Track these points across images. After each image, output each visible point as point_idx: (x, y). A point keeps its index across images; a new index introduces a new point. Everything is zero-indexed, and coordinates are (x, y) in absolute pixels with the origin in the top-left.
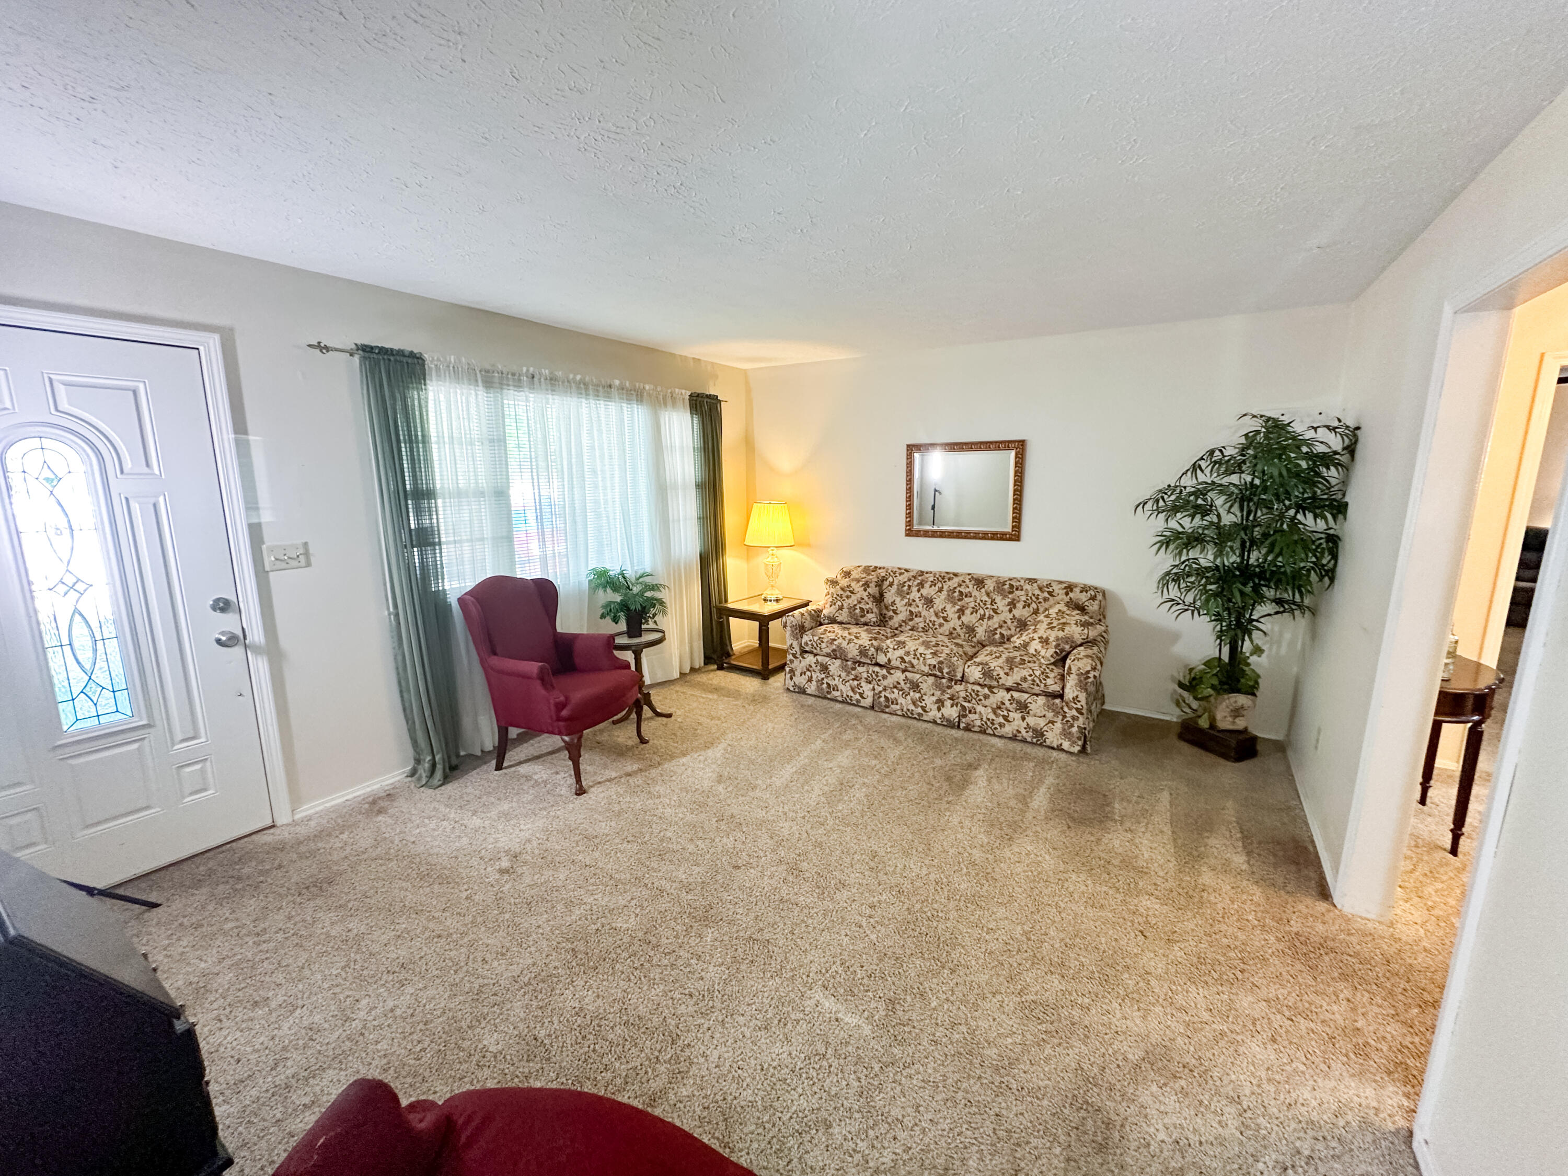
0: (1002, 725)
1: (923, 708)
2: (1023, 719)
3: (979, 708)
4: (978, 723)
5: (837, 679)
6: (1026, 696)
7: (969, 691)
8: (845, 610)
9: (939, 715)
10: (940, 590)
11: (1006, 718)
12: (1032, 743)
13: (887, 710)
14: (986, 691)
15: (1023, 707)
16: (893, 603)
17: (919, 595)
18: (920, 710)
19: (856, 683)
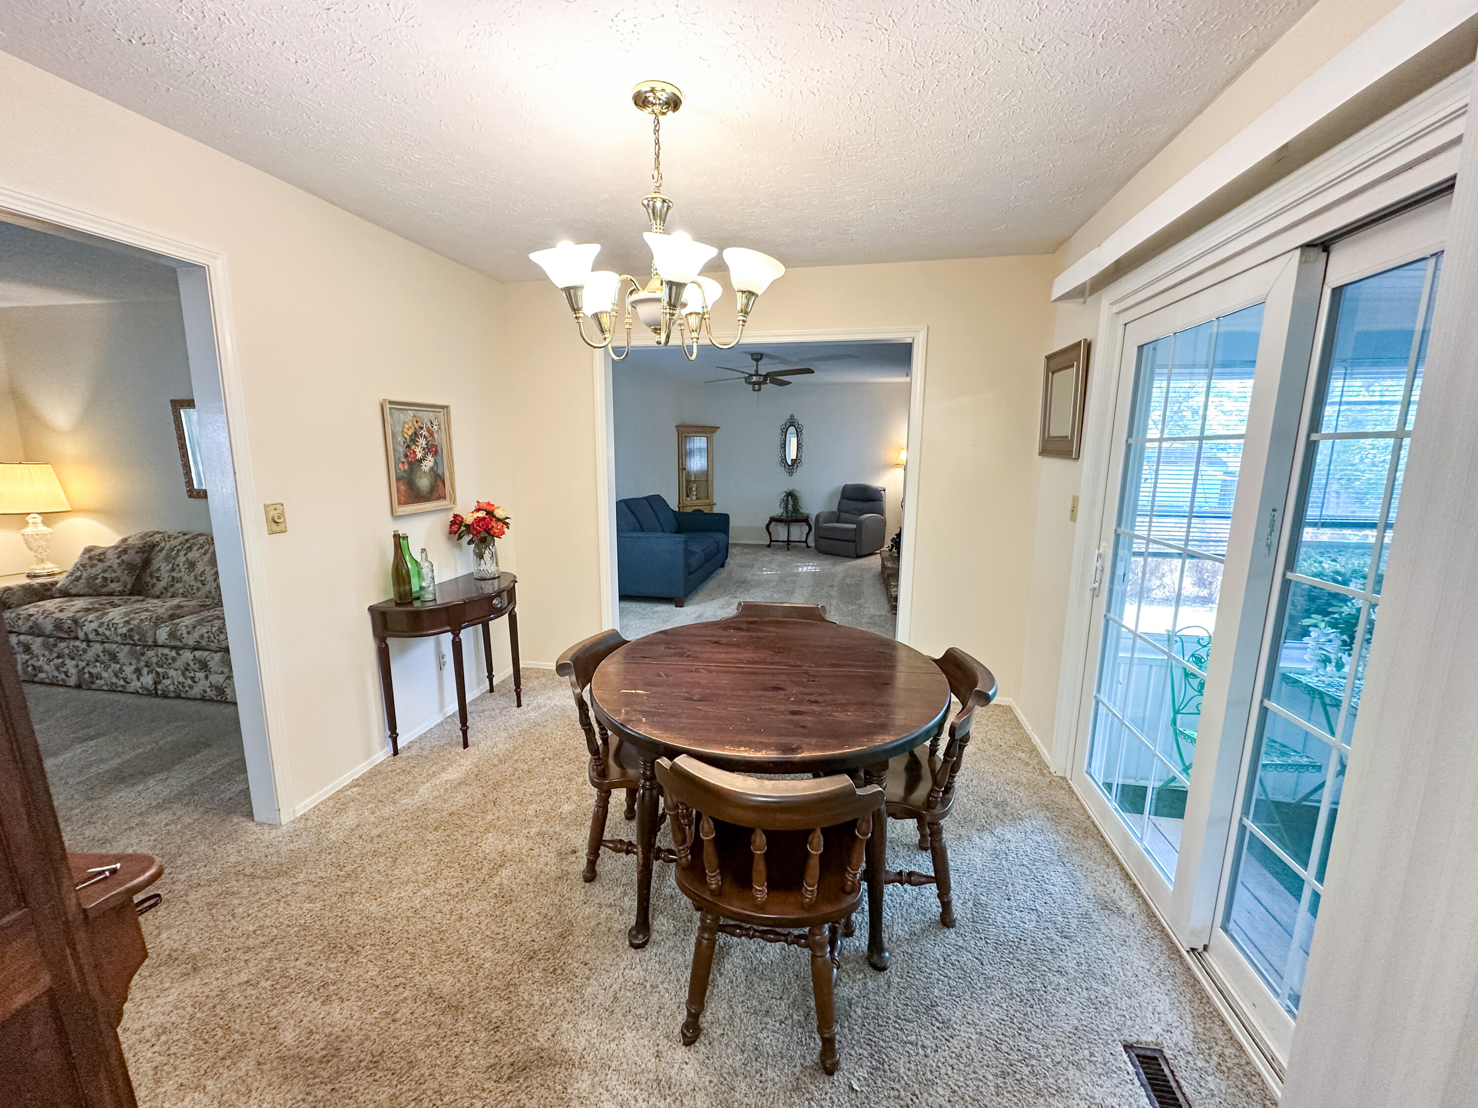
0: (191, 687)
1: (125, 679)
2: (207, 677)
3: (172, 673)
4: (172, 688)
5: (42, 658)
6: (207, 653)
7: (160, 655)
8: (83, 581)
9: (139, 685)
10: (204, 554)
11: (192, 679)
12: (217, 701)
13: (94, 686)
14: (174, 653)
15: (204, 666)
16: (159, 570)
17: (184, 559)
18: (122, 683)
19: (60, 660)
